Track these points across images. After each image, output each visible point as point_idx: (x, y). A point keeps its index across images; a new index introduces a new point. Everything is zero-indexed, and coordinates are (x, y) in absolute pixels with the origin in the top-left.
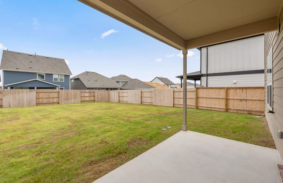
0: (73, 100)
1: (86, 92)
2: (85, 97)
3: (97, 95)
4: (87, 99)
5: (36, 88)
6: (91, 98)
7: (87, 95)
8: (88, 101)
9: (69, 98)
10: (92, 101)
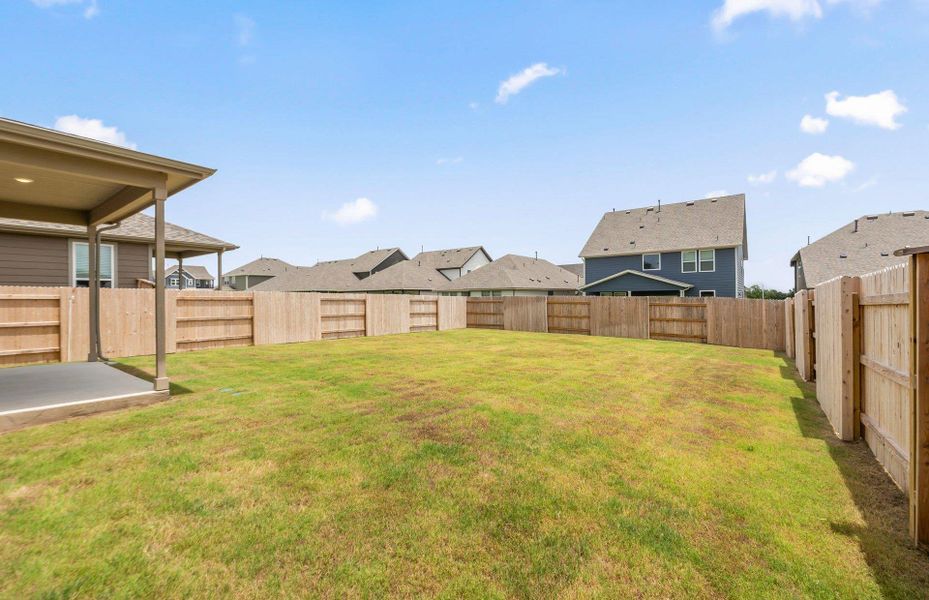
0: (624, 326)
1: (671, 306)
2: (668, 321)
3: (717, 319)
4: (675, 329)
5: (630, 292)
6: (688, 329)
7: (676, 313)
8: (677, 336)
9: (613, 319)
10: (695, 337)
